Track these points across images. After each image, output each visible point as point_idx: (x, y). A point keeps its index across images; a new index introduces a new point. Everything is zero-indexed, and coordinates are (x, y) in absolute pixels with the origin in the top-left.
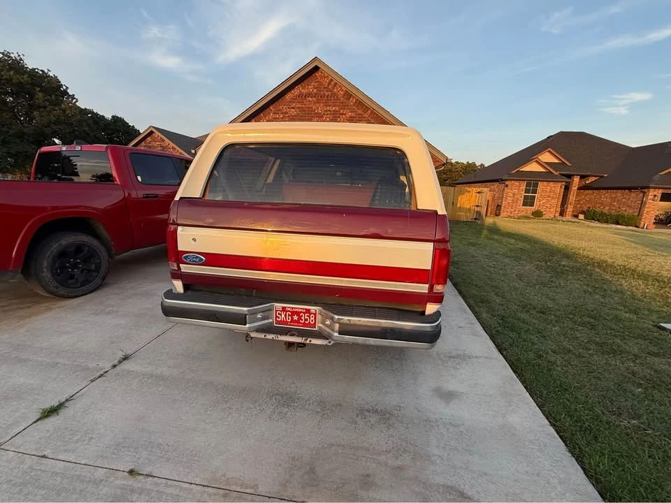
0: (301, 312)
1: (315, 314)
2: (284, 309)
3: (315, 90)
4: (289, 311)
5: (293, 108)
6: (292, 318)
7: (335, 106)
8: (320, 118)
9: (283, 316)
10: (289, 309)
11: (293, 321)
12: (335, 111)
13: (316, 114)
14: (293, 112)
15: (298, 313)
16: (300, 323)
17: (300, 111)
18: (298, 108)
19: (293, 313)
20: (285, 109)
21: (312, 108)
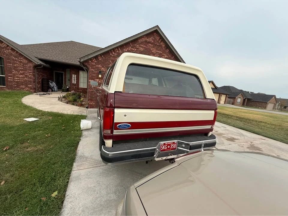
0: (171, 144)
1: (176, 144)
2: (164, 144)
3: (153, 41)
4: (166, 145)
5: (142, 47)
6: (167, 147)
7: (160, 51)
8: (154, 55)
9: (164, 147)
10: (166, 144)
11: (168, 149)
12: (160, 53)
13: (152, 52)
14: (142, 49)
15: (170, 145)
16: (170, 149)
17: (145, 49)
18: (144, 48)
19: (168, 145)
20: (138, 46)
21: (150, 49)
